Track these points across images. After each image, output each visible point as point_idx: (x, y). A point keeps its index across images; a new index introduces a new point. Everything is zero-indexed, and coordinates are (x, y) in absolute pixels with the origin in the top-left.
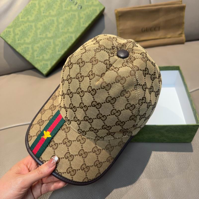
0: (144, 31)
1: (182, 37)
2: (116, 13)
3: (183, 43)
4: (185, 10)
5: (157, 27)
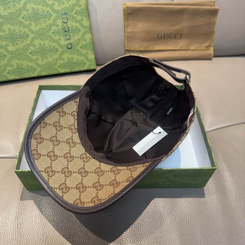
0: (161, 37)
2: (124, 8)
3: (210, 59)
4: (217, 14)
5: (179, 34)
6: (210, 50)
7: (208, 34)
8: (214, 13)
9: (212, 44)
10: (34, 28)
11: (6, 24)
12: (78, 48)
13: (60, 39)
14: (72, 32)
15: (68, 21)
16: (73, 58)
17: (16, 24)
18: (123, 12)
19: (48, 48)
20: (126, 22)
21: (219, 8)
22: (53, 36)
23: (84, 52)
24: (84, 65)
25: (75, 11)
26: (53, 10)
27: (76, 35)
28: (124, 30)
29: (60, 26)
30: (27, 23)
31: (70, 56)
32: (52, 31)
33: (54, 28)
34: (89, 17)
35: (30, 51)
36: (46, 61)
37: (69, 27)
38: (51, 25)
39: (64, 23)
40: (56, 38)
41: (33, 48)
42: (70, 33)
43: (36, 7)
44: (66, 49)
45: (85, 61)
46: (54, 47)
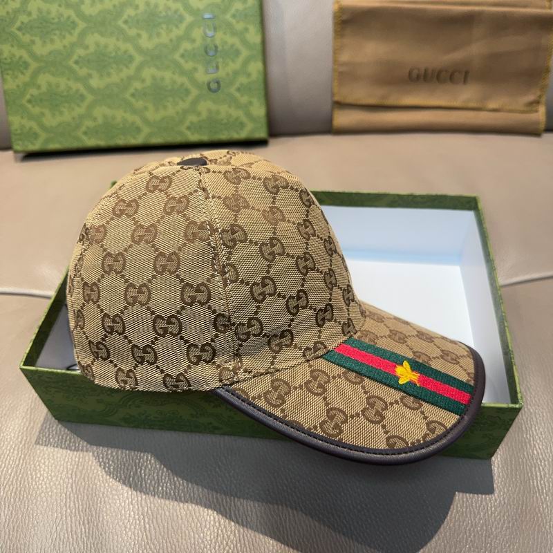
0: (418, 77)
1: (537, 111)
3: (535, 134)
5: (460, 72)
9: (543, 99)
10: (146, 42)
11: (93, 34)
12: (233, 90)
13: (195, 69)
14: (222, 57)
15: (215, 31)
16: (218, 112)
17: (111, 34)
19: (170, 88)
20: (338, 40)
22: (182, 61)
23: (244, 99)
24: (241, 129)
25: (233, 12)
27: (230, 63)
29: (199, 42)
30: (133, 32)
31: (213, 107)
32: (181, 51)
33: (186, 46)
35: (132, 90)
36: (162, 113)
38: (179, 39)
40: (188, 66)
41: (137, 85)
42: (217, 58)
44: (206, 91)
45: (244, 119)
46: (182, 85)
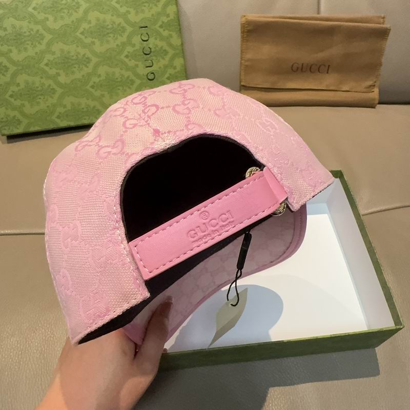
0: (297, 69)
2: (243, 22)
3: (373, 107)
4: (388, 36)
5: (325, 66)
6: (373, 91)
7: (372, 67)
8: (383, 34)
9: (377, 84)
10: (99, 48)
11: (57, 43)
13: (137, 66)
14: (154, 56)
15: (149, 37)
17: (72, 42)
18: (241, 28)
19: (119, 80)
20: (245, 43)
21: (390, 27)
22: (126, 60)
25: (160, 23)
26: (128, 22)
27: (161, 60)
28: (241, 56)
29: (138, 47)
30: (88, 40)
32: (125, 53)
33: (129, 49)
34: (180, 33)
35: (91, 83)
37: (151, 47)
38: (124, 44)
39: (143, 40)
40: (132, 63)
41: (95, 79)
42: (151, 56)
43: (102, 16)
44: (145, 80)
46: (128, 77)
